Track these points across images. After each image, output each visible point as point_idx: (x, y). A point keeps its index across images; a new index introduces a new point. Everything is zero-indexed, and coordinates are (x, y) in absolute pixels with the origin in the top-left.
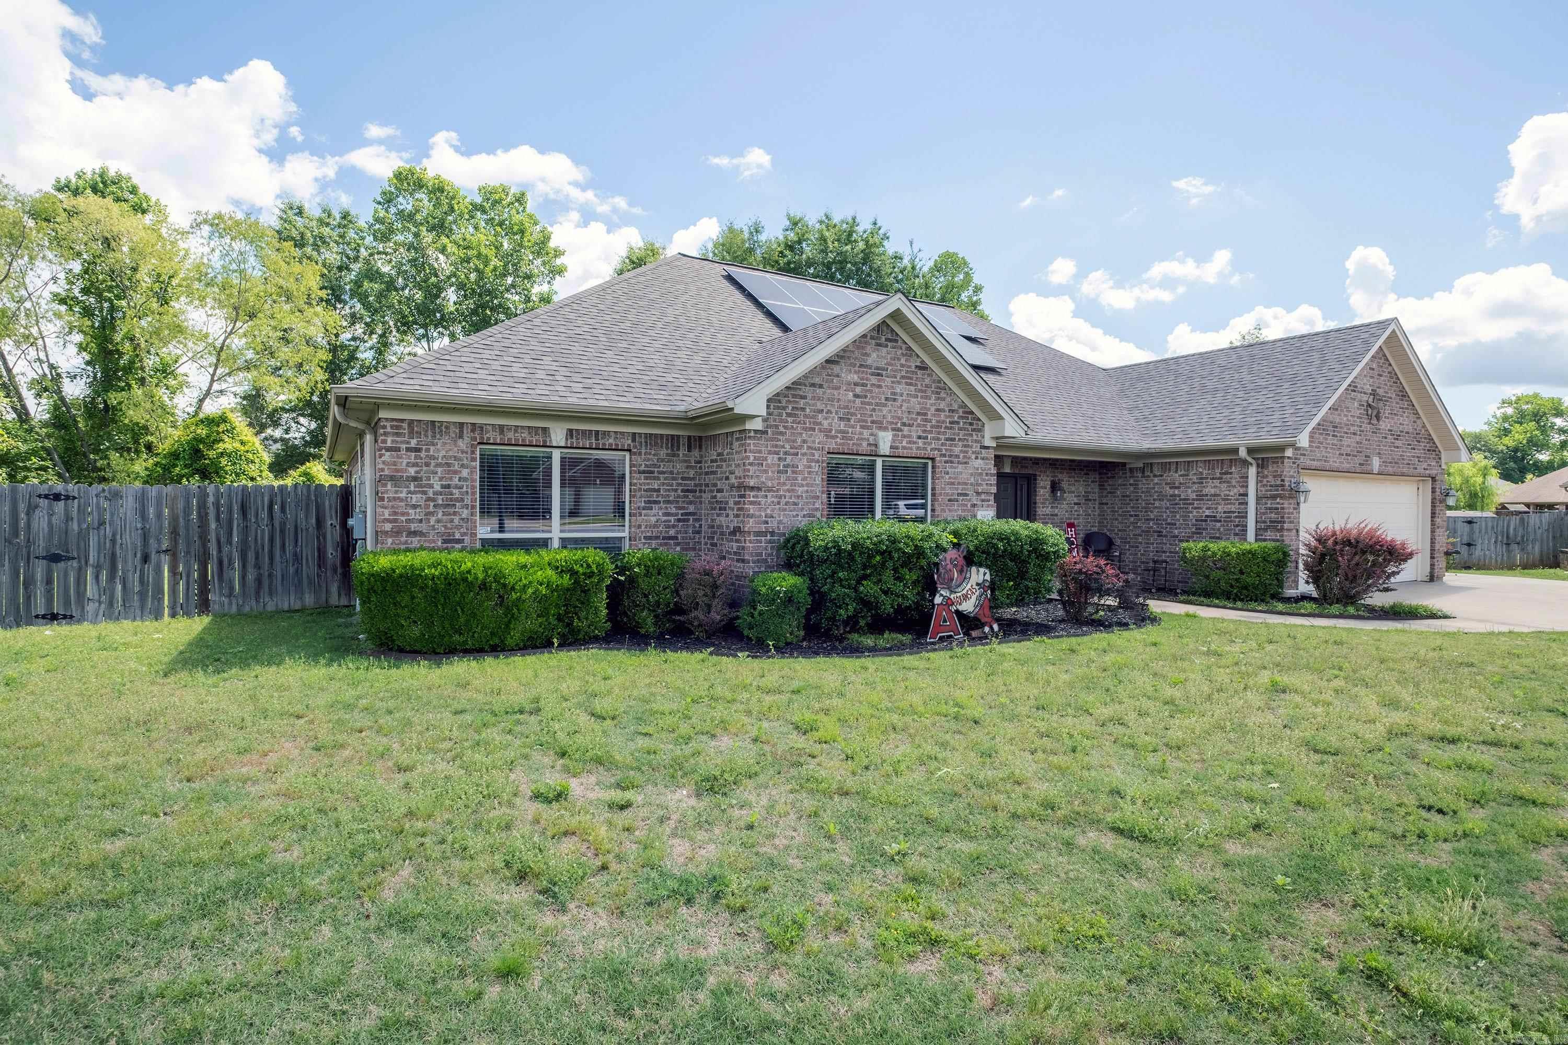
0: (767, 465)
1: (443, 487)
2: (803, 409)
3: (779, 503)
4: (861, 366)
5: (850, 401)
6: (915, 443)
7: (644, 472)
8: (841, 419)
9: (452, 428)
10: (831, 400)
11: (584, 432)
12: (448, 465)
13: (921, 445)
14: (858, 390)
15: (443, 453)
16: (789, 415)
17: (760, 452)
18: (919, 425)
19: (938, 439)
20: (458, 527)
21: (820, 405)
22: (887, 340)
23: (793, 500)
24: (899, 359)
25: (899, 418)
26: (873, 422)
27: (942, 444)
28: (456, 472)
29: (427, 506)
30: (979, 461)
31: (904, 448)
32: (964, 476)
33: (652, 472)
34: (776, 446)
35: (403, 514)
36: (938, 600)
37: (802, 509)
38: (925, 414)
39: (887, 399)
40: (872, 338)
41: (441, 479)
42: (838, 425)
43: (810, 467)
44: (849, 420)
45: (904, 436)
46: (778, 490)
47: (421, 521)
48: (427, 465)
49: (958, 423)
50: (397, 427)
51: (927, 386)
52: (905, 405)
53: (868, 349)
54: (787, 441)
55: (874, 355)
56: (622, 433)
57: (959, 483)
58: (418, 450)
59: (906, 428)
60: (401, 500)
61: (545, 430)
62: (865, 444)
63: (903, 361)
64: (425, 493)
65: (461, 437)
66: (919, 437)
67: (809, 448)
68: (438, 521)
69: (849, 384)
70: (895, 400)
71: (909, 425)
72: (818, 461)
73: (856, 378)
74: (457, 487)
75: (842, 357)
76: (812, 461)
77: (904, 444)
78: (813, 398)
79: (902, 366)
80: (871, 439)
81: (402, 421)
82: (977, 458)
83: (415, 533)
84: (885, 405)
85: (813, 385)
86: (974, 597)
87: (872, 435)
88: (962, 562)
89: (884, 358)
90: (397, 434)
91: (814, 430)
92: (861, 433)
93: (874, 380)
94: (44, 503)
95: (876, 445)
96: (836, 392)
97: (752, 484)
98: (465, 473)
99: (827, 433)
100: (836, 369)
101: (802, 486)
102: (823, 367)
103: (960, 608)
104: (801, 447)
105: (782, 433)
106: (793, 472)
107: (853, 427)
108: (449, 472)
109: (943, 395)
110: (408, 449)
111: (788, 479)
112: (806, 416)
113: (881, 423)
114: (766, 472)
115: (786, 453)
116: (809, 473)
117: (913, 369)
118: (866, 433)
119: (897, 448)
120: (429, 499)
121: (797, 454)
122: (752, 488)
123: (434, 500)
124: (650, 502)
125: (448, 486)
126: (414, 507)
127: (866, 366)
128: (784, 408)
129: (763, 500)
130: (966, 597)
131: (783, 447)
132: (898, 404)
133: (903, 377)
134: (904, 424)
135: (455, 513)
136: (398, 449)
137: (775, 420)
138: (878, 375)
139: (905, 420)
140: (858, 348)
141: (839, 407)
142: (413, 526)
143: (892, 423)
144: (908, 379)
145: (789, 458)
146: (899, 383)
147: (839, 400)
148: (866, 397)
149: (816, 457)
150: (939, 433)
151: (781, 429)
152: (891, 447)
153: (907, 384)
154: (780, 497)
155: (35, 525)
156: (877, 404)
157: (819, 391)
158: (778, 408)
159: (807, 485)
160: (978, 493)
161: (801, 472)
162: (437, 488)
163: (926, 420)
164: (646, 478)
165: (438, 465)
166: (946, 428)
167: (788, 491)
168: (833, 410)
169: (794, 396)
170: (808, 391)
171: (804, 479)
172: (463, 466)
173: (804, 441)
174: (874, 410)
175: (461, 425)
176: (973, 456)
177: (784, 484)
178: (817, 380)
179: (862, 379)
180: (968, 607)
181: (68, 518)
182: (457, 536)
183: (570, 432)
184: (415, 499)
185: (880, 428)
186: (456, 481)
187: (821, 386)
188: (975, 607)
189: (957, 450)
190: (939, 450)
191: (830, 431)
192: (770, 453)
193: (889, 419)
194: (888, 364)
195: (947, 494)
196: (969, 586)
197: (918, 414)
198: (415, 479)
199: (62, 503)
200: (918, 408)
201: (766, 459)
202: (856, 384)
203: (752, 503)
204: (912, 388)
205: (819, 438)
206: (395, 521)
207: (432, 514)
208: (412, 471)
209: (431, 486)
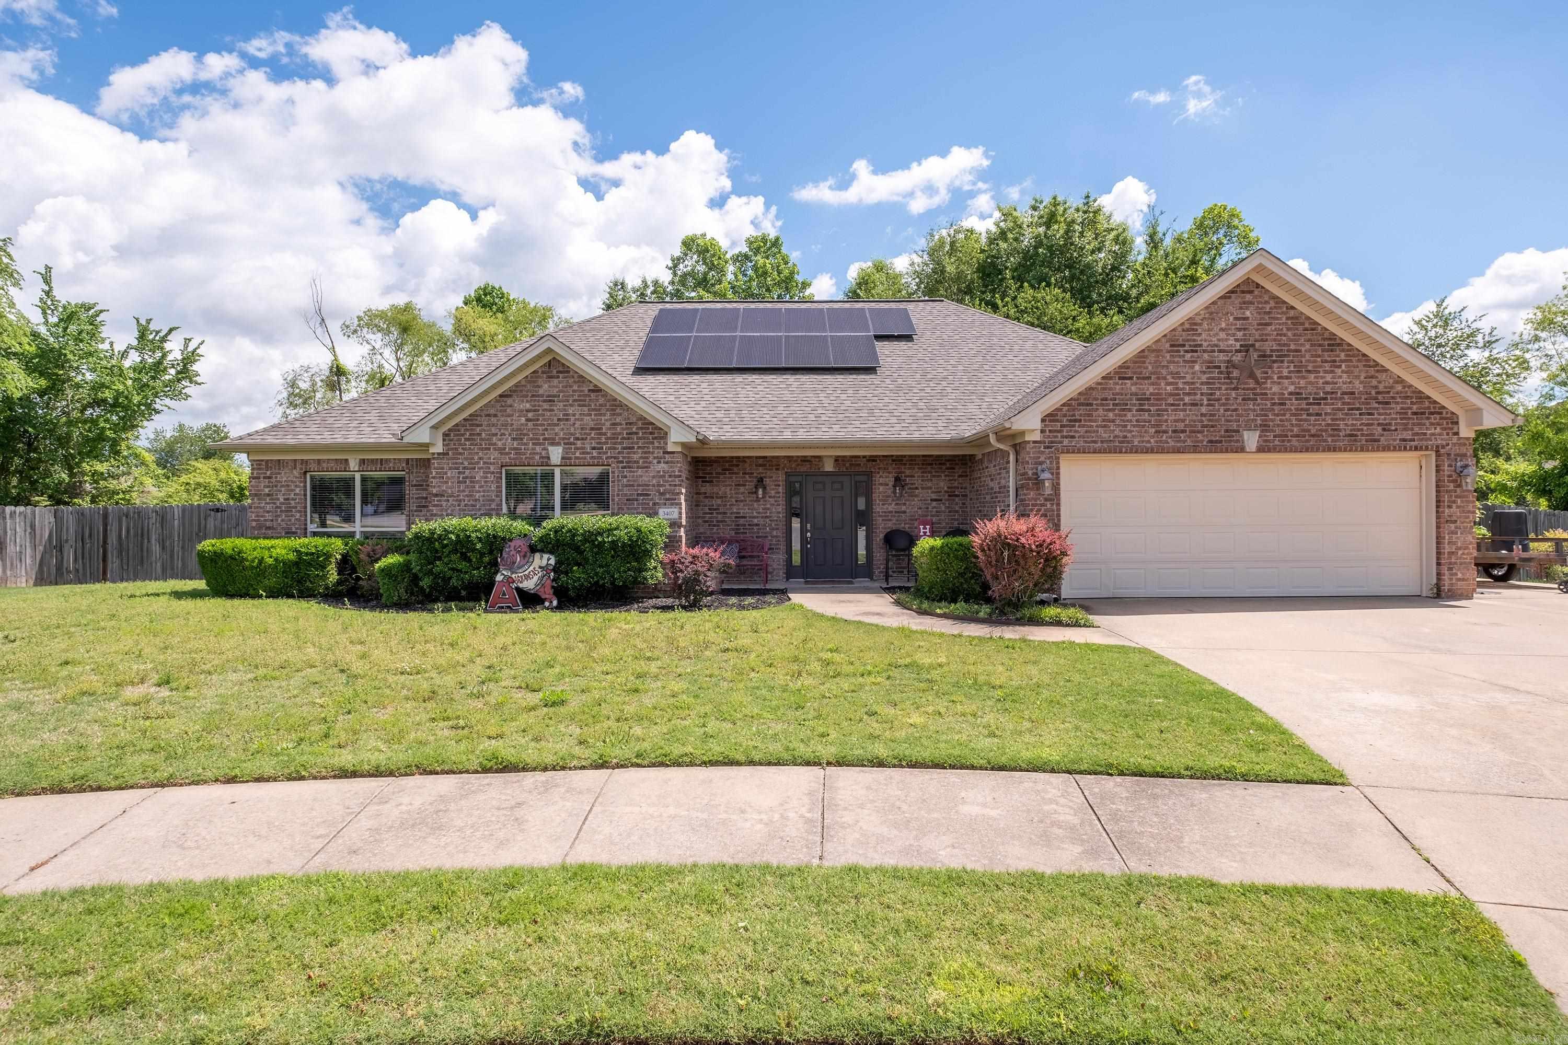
0: (448, 478)
1: (285, 499)
2: (479, 434)
3: (459, 505)
4: (533, 396)
5: (522, 425)
6: (588, 453)
7: (415, 486)
8: (514, 439)
9: (290, 463)
10: (505, 425)
11: (372, 460)
12: (288, 486)
13: (595, 454)
14: (530, 415)
15: (285, 479)
16: (466, 440)
17: (443, 468)
18: (592, 439)
19: (615, 448)
20: (294, 524)
21: (494, 430)
22: (558, 372)
23: (471, 502)
24: (571, 387)
25: (572, 434)
26: (545, 439)
27: (619, 453)
28: (292, 490)
29: (276, 512)
30: (662, 465)
31: (577, 458)
32: (645, 478)
33: (422, 485)
34: (456, 463)
35: (262, 516)
36: (499, 578)
37: (480, 510)
38: (601, 429)
39: (559, 420)
40: (543, 372)
41: (284, 495)
42: (509, 443)
43: (486, 477)
44: (522, 439)
45: (577, 449)
46: (458, 496)
47: (272, 521)
48: (276, 486)
49: (637, 433)
50: (260, 465)
51: (601, 405)
52: (578, 423)
53: (540, 382)
54: (466, 459)
55: (546, 386)
56: (399, 460)
57: (639, 486)
58: (269, 478)
59: (579, 442)
60: (261, 508)
61: (347, 460)
62: (537, 457)
63: (575, 388)
64: (275, 503)
65: (295, 468)
66: (594, 448)
67: (484, 463)
68: (283, 520)
69: (522, 411)
70: (567, 420)
71: (582, 439)
72: (493, 473)
73: (528, 406)
74: (293, 499)
75: (515, 391)
76: (487, 473)
77: (577, 454)
78: (489, 425)
79: (574, 391)
80: (544, 453)
81: (262, 460)
82: (659, 462)
83: (268, 528)
84: (558, 425)
85: (488, 415)
86: (536, 578)
87: (544, 449)
88: (526, 549)
89: (557, 387)
90: (259, 469)
91: (489, 449)
92: (533, 449)
93: (546, 406)
94: (212, 513)
95: (549, 458)
96: (509, 419)
97: (434, 491)
98: (297, 491)
99: (502, 451)
100: (509, 401)
101: (479, 492)
102: (497, 401)
103: (521, 585)
104: (478, 463)
105: (460, 454)
106: (471, 482)
107: (525, 444)
108: (288, 490)
109: (618, 411)
110: (264, 478)
111: (467, 487)
112: (482, 439)
113: (554, 439)
114: (447, 482)
115: (464, 468)
116: (486, 482)
117: (586, 392)
118: (538, 449)
119: (570, 458)
120: (277, 507)
121: (474, 468)
122: (436, 495)
123: (280, 508)
124: (419, 506)
125: (288, 499)
126: (268, 512)
127: (538, 396)
128: (463, 435)
129: (444, 504)
130: (527, 577)
131: (462, 463)
132: (572, 422)
133: (574, 401)
134: (577, 439)
135: (292, 516)
136: (259, 478)
137: (455, 444)
138: (550, 401)
139: (577, 435)
140: (530, 382)
141: (513, 430)
142: (268, 524)
143: (564, 439)
144: (581, 402)
145: (467, 472)
146: (571, 405)
147: (512, 425)
148: (538, 420)
149: (492, 469)
150: (615, 443)
151: (460, 450)
152: (563, 458)
153: (579, 405)
154: (460, 501)
155: (208, 526)
156: (549, 425)
157: (494, 420)
158: (458, 435)
159: (484, 491)
160: (662, 494)
161: (478, 482)
162: (282, 500)
163: (601, 434)
164: (417, 490)
165: (282, 486)
166: (623, 438)
167: (467, 496)
168: (507, 433)
169: (471, 425)
170: (484, 421)
171: (480, 487)
172: (296, 486)
173: (480, 458)
174: (546, 430)
175: (295, 460)
176: (655, 461)
177: (464, 491)
178: (492, 411)
179: (535, 406)
180: (529, 585)
181: (222, 522)
182: (294, 530)
183: (363, 462)
184: (268, 507)
185: (553, 444)
186: (292, 496)
187: (495, 416)
188: (536, 585)
189: (635, 457)
190: (615, 458)
191: (505, 449)
192: (450, 469)
193: (561, 435)
194: (560, 391)
195: (626, 495)
196: (531, 568)
197: (592, 429)
198: (268, 495)
199: (219, 514)
200: (592, 424)
201: (446, 473)
202: (528, 411)
203: (435, 506)
204: (586, 409)
205: (494, 455)
206: (258, 520)
207: (279, 516)
208: (267, 490)
209: (278, 499)
